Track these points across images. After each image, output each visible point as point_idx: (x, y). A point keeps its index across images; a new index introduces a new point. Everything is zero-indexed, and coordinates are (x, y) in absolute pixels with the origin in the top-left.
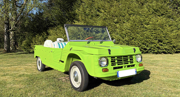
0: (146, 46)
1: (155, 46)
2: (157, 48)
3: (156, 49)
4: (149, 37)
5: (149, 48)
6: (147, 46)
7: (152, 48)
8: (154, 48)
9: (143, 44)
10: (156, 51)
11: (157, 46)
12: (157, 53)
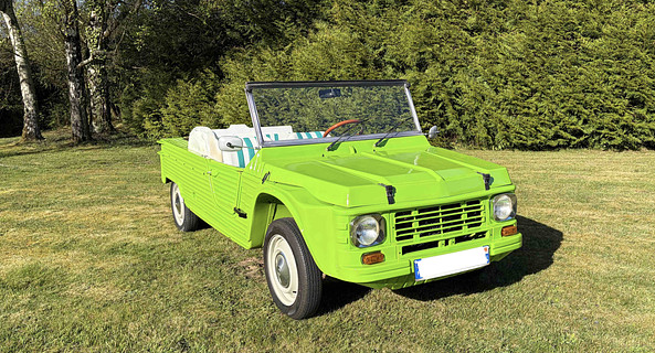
0: (581, 122)
1: (617, 122)
2: (623, 127)
3: (620, 131)
4: (596, 86)
5: (591, 130)
6: (585, 122)
7: (602, 128)
8: (611, 130)
9: (571, 112)
10: (618, 141)
11: (622, 123)
12: (620, 148)
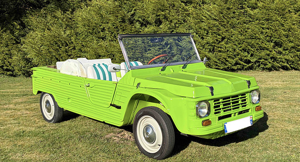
0: (249, 55)
1: (269, 55)
2: (271, 58)
3: (270, 60)
4: (257, 35)
5: (255, 60)
6: (252, 55)
7: (260, 59)
8: (265, 60)
9: (244, 50)
10: (269, 66)
11: (271, 56)
12: (270, 70)
